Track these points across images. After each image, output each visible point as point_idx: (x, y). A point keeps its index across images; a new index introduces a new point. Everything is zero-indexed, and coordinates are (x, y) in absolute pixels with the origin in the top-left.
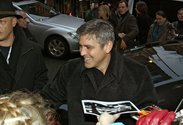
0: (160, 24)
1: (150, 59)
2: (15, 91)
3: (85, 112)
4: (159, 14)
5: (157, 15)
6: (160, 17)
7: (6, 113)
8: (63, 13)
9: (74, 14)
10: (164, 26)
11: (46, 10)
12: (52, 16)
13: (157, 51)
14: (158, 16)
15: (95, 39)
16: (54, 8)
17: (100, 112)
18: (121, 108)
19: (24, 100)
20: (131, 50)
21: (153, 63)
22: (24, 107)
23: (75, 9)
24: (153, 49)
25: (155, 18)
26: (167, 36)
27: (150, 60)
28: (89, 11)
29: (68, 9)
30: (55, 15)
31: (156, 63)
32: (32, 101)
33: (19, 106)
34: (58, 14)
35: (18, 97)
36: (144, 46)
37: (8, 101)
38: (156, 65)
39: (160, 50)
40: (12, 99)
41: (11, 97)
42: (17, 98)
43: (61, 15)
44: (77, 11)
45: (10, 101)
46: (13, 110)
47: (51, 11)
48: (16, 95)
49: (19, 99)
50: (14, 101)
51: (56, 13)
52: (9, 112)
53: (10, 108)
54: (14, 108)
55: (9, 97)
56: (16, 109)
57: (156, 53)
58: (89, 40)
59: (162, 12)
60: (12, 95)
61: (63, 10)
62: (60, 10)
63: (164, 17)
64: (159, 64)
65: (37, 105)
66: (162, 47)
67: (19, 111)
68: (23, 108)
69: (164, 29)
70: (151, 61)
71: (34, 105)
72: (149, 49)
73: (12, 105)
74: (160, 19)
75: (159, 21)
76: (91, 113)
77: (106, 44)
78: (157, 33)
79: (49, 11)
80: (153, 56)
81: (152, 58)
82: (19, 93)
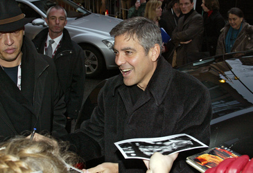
0: (235, 27)
1: (222, 77)
2: (14, 137)
3: (126, 157)
4: (233, 13)
5: (230, 14)
6: (234, 16)
7: (6, 170)
8: (96, 12)
9: (112, 14)
10: (241, 30)
11: (72, 8)
12: (79, 16)
13: (232, 66)
14: (231, 16)
15: (136, 39)
16: (83, 4)
17: (147, 153)
18: (176, 144)
19: (29, 147)
20: (194, 64)
21: (225, 83)
22: (31, 157)
23: (113, 5)
24: (226, 63)
25: (227, 18)
26: (245, 45)
27: (221, 79)
28: (132, 9)
29: (103, 6)
30: (85, 15)
31: (230, 84)
32: (41, 146)
33: (23, 158)
34: (88, 14)
35: (19, 145)
36: (213, 59)
37: (6, 153)
38: (230, 86)
39: (235, 64)
40: (10, 149)
41: (9, 146)
42: (18, 147)
43: (93, 15)
44: (115, 9)
45: (9, 153)
46: (16, 165)
47: (79, 9)
48: (15, 142)
49: (20, 147)
50: (15, 151)
51: (85, 13)
52: (9, 169)
53: (11, 163)
54: (17, 162)
55: (6, 146)
56: (20, 163)
57: (230, 69)
58: (128, 41)
59: (236, 9)
60: (10, 144)
61: (95, 8)
62: (91, 8)
63: (240, 16)
64: (235, 85)
65: (48, 151)
66: (238, 60)
67: (24, 164)
68: (29, 160)
69: (240, 34)
70: (223, 81)
71: (44, 152)
72: (220, 63)
73: (13, 158)
74: (234, 19)
75: (233, 22)
76: (134, 156)
77: (151, 47)
78: (231, 40)
79: (75, 10)
80: (226, 73)
81: (225, 76)
82: (19, 139)
